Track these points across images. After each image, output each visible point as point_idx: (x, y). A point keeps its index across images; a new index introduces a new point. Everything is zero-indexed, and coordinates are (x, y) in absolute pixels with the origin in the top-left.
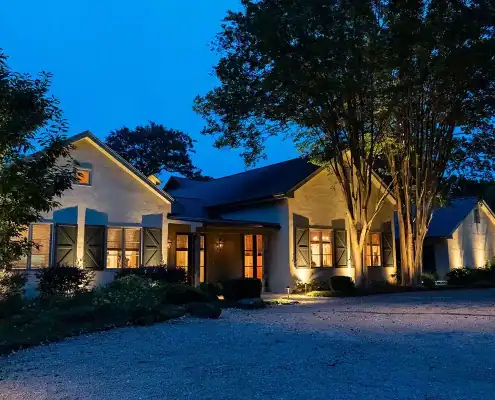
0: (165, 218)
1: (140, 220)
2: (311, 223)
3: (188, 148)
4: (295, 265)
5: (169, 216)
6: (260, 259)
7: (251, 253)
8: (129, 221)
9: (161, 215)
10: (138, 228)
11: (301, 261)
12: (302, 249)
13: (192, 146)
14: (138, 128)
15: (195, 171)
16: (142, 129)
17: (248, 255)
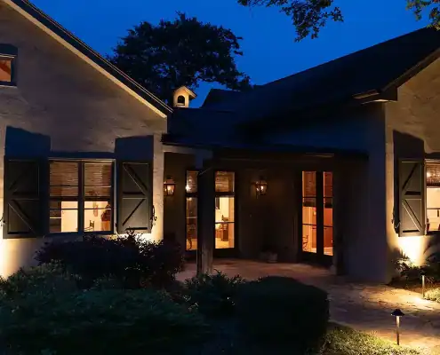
0: (157, 144)
1: (111, 147)
2: (427, 150)
3: (232, 49)
4: (398, 231)
5: (166, 139)
6: (328, 213)
7: (313, 200)
8: (92, 149)
9: (151, 138)
10: (109, 161)
11: (410, 222)
12: (410, 199)
13: (237, 47)
14: (162, 23)
15: (240, 79)
16: (169, 24)
17: (308, 204)
